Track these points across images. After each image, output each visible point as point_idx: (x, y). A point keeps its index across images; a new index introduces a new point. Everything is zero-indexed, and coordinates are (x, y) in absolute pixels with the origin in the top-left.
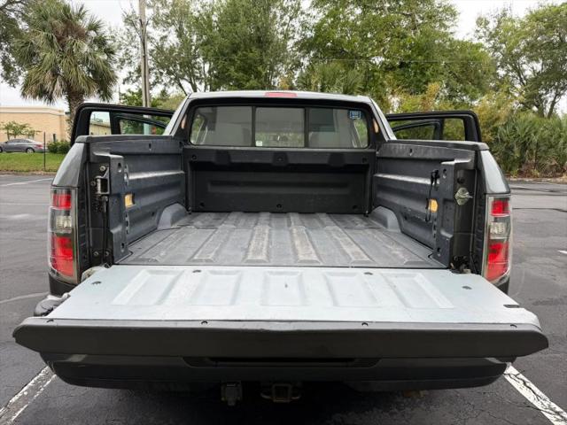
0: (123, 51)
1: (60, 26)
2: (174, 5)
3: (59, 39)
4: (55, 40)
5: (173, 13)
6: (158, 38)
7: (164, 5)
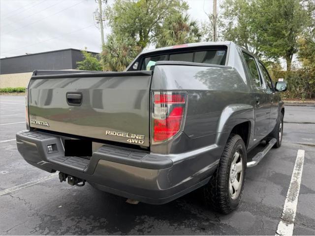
0: (208, 34)
1: (177, 26)
2: (236, 3)
3: (175, 33)
4: (174, 33)
5: (236, 8)
6: (227, 24)
7: (231, 4)
